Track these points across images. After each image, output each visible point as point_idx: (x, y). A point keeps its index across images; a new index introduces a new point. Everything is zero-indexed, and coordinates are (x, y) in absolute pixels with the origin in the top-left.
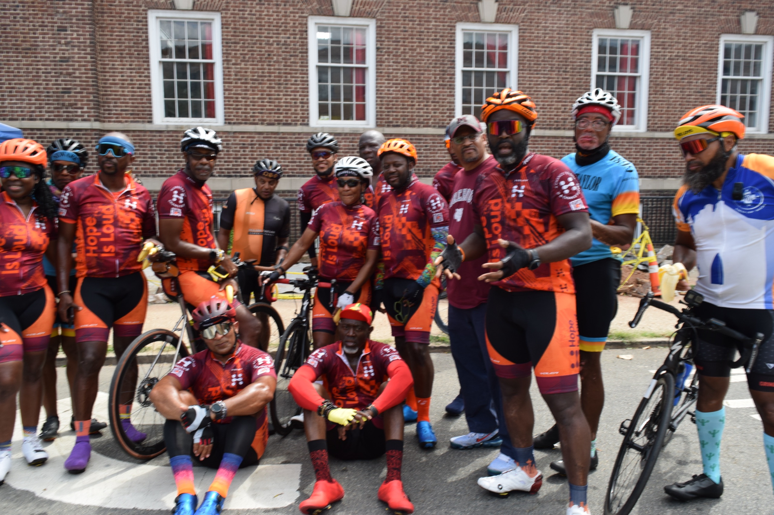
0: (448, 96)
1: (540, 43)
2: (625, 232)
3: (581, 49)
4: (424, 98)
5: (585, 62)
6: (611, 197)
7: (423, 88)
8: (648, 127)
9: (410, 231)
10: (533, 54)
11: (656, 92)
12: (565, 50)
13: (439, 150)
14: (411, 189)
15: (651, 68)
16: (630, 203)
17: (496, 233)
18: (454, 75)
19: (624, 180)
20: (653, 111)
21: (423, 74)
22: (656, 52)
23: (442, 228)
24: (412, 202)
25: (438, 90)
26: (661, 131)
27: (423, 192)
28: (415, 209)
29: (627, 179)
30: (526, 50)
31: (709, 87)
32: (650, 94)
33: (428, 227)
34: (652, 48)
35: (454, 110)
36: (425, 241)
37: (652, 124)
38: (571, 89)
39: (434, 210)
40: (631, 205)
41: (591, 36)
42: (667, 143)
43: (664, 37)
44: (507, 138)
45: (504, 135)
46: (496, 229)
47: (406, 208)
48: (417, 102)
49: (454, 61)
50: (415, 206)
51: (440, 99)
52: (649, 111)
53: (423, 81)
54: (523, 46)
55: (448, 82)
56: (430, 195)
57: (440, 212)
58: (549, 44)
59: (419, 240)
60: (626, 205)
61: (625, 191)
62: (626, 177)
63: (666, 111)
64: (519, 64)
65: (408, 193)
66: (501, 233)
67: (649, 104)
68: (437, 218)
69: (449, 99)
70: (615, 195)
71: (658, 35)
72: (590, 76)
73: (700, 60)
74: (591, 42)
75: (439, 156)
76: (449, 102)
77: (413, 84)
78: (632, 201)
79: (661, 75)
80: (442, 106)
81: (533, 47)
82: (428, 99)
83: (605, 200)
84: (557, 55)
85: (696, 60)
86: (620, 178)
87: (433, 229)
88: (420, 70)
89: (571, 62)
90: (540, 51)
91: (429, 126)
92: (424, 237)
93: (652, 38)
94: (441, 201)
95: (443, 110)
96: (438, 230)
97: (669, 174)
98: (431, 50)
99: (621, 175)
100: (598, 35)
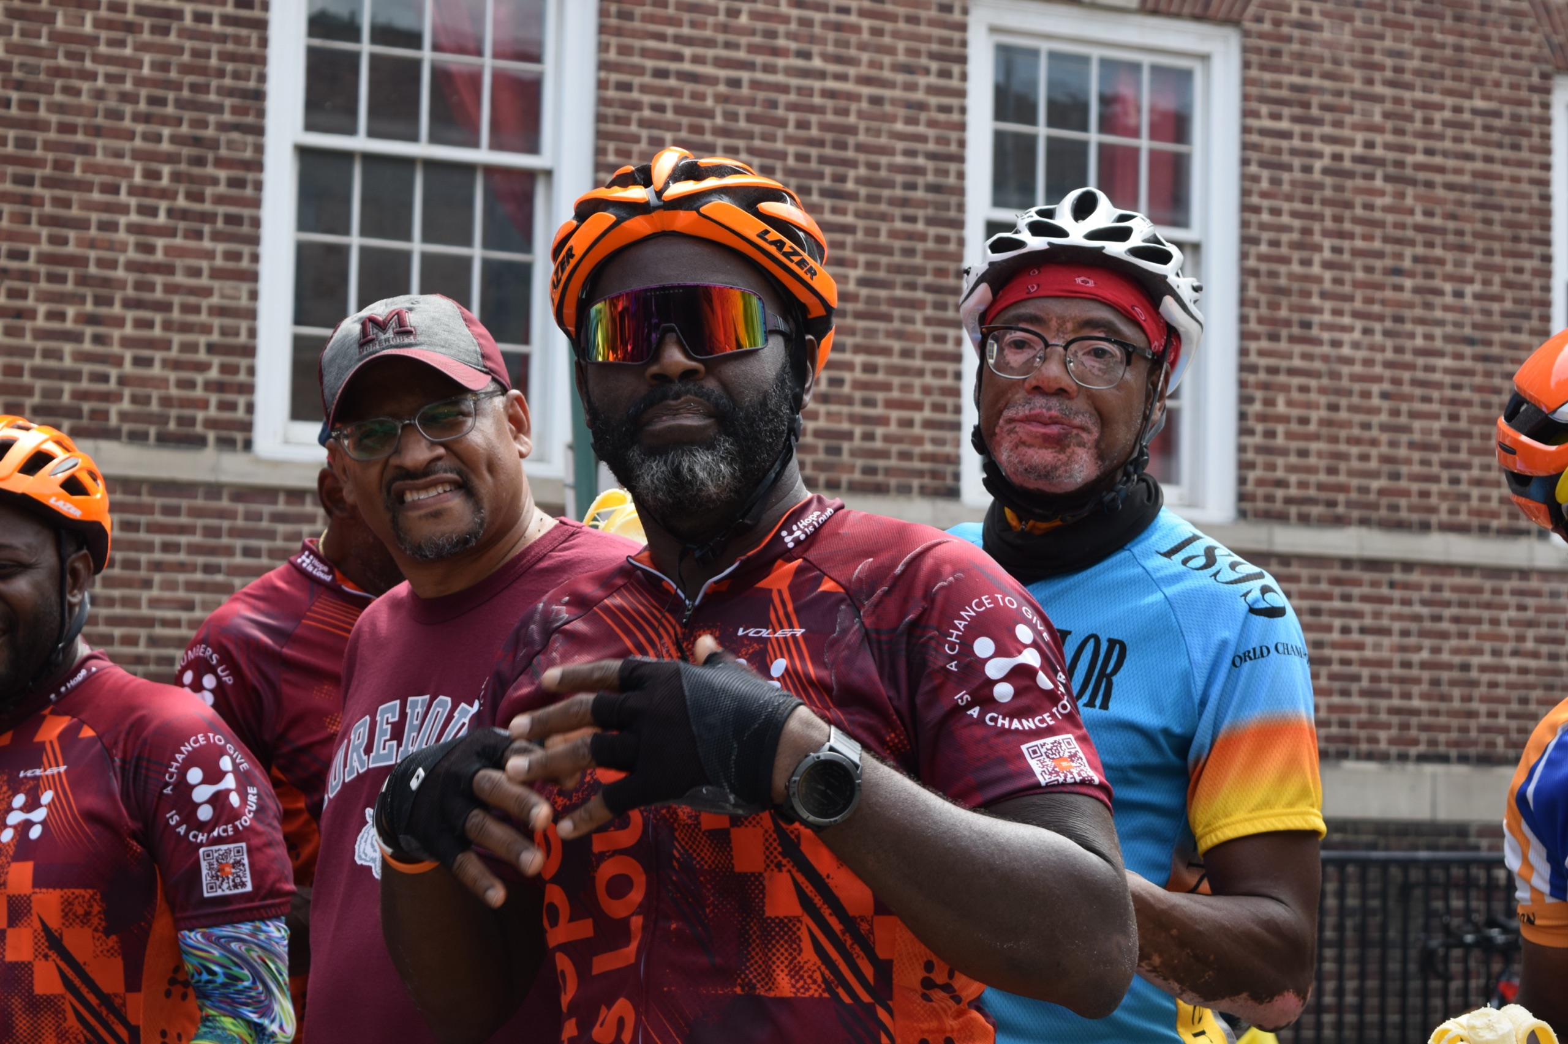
0: (216, 274)
1: (709, 43)
2: (1271, 926)
3: (911, 87)
4: (83, 280)
5: (932, 156)
6: (1182, 744)
7: (82, 224)
8: (1242, 497)
9: (53, 942)
10: (670, 92)
11: (1274, 328)
12: (830, 84)
13: (157, 566)
14: (69, 705)
15: (1246, 208)
16: (1283, 778)
17: (617, 909)
18: (257, 165)
19: (1241, 658)
20: (1262, 418)
21: (86, 150)
22: (1263, 132)
23: (245, 928)
24: (76, 780)
25: (160, 243)
26: (1304, 520)
27: (141, 723)
28: (91, 816)
29: (1262, 652)
30: (639, 71)
31: (1515, 319)
32: (1245, 336)
33: (161, 924)
34: (1246, 113)
35: (250, 351)
36: (137, 1008)
37: (1260, 482)
38: (863, 282)
39: (202, 826)
40: (1292, 789)
41: (963, 27)
42: (1336, 581)
43: (1305, 63)
44: (688, 375)
45: (675, 357)
46: (619, 886)
47: (39, 815)
48: (44, 297)
49: (259, 96)
50: (93, 802)
51: (170, 289)
52: (1242, 416)
53: (83, 186)
54: (623, 50)
55: (219, 200)
56: (184, 739)
57: (237, 837)
58: (752, 49)
59: (106, 999)
60: (1262, 786)
61: (1254, 716)
62: (1254, 643)
63: (1324, 423)
64: (601, 135)
65: (53, 729)
66: (643, 909)
67: (1242, 384)
68: (219, 874)
69: (221, 293)
70: (1202, 736)
71: (1276, 53)
72: (959, 224)
73: (1464, 189)
74: (962, 60)
75: (154, 603)
76: (221, 311)
77: (27, 200)
78: (1293, 763)
79: (1295, 246)
80: (185, 328)
81: (678, 57)
82: (106, 282)
83: (1150, 758)
84: (793, 107)
85: (1449, 187)
86: (1224, 643)
87: (194, 937)
88: (65, 128)
89: (860, 148)
90: (713, 81)
91: (112, 434)
92: (133, 983)
93: (1246, 65)
94: (244, 781)
95: (186, 347)
96: (217, 941)
97: (1349, 740)
98: (131, 28)
99: (1227, 633)
100: (994, 30)
